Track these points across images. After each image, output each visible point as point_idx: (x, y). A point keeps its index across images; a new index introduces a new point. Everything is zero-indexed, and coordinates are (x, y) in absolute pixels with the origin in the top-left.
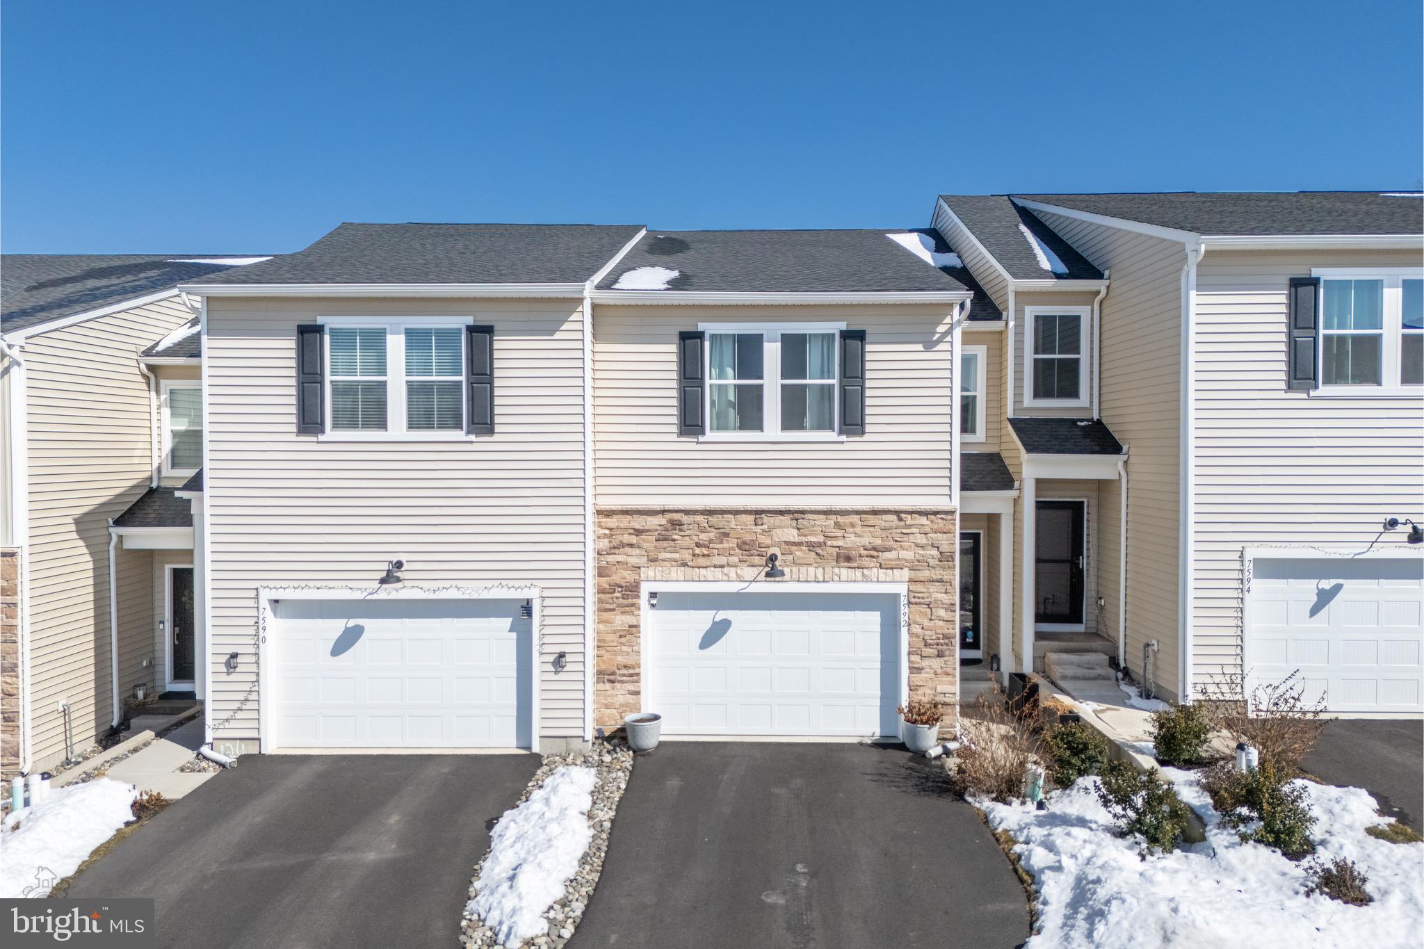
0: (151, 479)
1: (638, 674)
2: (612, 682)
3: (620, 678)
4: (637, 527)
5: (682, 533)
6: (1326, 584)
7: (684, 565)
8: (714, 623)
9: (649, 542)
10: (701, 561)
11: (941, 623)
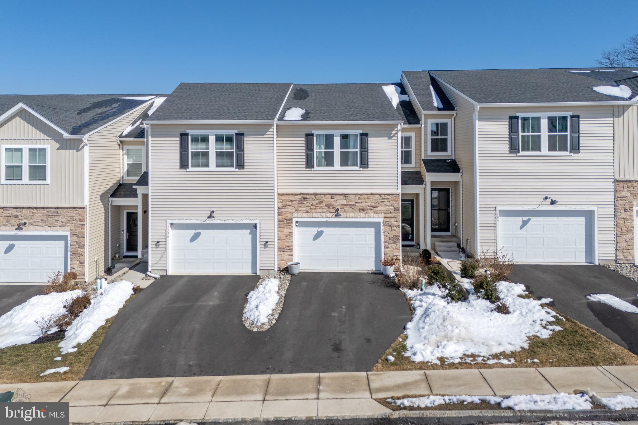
0: (120, 180)
1: (292, 249)
2: (283, 251)
3: (286, 250)
4: (292, 199)
5: (307, 201)
6: (525, 218)
7: (308, 212)
8: (318, 232)
9: (295, 204)
10: (313, 211)
11: (395, 232)
